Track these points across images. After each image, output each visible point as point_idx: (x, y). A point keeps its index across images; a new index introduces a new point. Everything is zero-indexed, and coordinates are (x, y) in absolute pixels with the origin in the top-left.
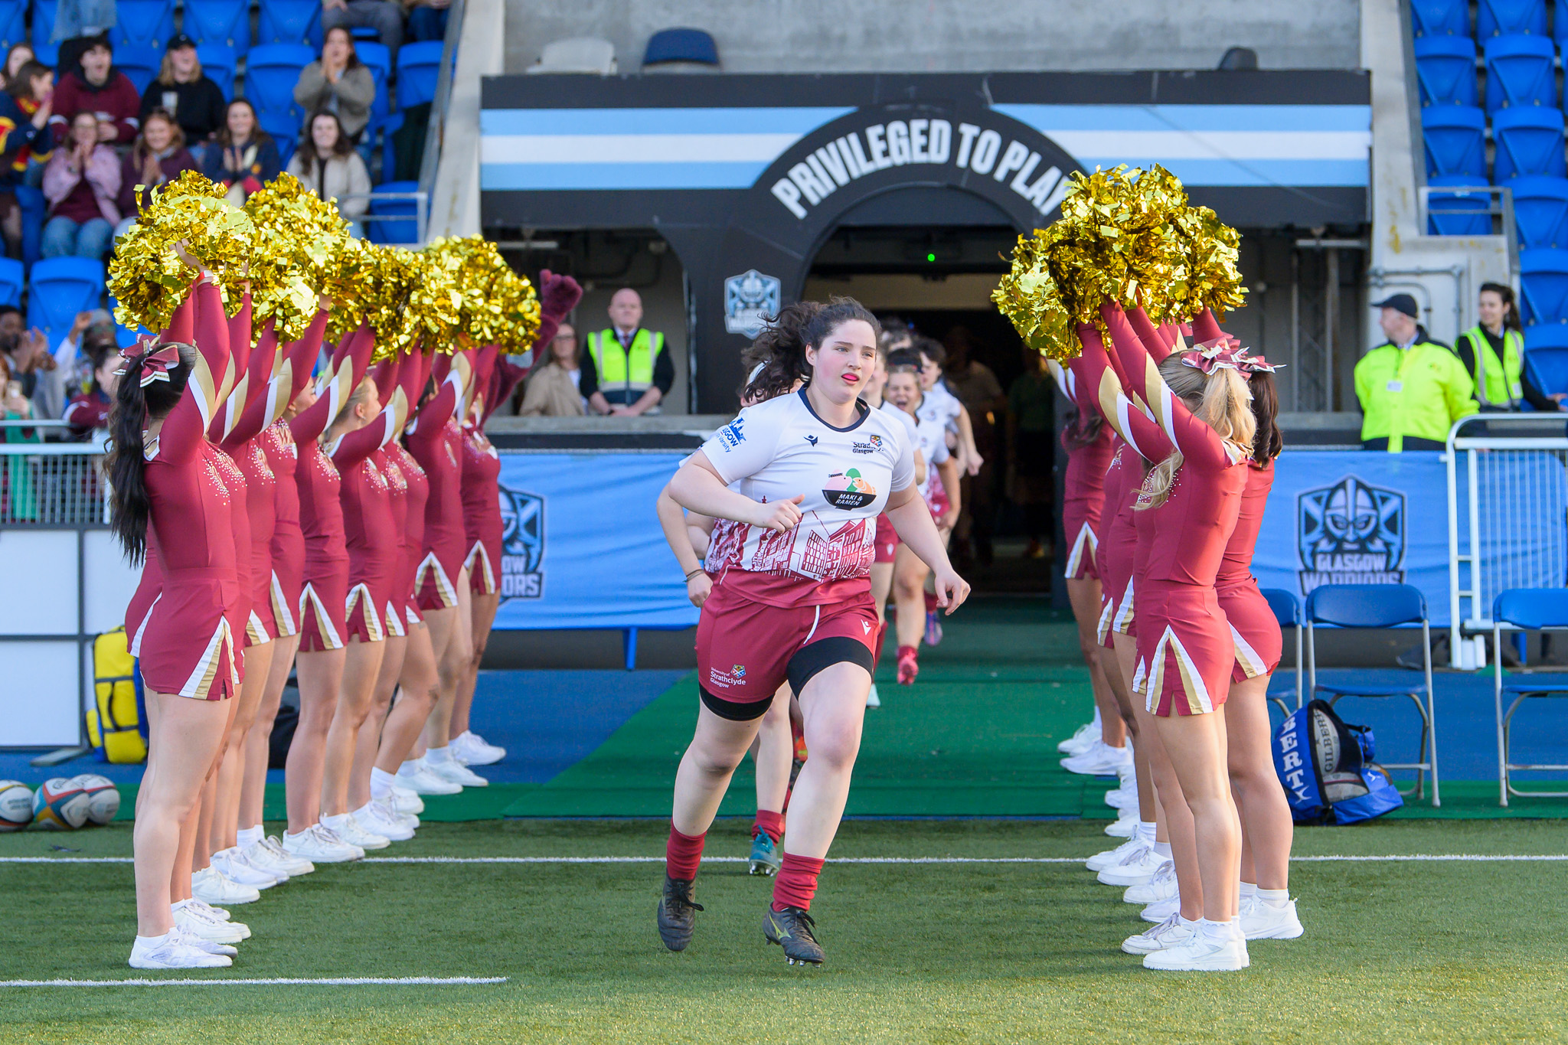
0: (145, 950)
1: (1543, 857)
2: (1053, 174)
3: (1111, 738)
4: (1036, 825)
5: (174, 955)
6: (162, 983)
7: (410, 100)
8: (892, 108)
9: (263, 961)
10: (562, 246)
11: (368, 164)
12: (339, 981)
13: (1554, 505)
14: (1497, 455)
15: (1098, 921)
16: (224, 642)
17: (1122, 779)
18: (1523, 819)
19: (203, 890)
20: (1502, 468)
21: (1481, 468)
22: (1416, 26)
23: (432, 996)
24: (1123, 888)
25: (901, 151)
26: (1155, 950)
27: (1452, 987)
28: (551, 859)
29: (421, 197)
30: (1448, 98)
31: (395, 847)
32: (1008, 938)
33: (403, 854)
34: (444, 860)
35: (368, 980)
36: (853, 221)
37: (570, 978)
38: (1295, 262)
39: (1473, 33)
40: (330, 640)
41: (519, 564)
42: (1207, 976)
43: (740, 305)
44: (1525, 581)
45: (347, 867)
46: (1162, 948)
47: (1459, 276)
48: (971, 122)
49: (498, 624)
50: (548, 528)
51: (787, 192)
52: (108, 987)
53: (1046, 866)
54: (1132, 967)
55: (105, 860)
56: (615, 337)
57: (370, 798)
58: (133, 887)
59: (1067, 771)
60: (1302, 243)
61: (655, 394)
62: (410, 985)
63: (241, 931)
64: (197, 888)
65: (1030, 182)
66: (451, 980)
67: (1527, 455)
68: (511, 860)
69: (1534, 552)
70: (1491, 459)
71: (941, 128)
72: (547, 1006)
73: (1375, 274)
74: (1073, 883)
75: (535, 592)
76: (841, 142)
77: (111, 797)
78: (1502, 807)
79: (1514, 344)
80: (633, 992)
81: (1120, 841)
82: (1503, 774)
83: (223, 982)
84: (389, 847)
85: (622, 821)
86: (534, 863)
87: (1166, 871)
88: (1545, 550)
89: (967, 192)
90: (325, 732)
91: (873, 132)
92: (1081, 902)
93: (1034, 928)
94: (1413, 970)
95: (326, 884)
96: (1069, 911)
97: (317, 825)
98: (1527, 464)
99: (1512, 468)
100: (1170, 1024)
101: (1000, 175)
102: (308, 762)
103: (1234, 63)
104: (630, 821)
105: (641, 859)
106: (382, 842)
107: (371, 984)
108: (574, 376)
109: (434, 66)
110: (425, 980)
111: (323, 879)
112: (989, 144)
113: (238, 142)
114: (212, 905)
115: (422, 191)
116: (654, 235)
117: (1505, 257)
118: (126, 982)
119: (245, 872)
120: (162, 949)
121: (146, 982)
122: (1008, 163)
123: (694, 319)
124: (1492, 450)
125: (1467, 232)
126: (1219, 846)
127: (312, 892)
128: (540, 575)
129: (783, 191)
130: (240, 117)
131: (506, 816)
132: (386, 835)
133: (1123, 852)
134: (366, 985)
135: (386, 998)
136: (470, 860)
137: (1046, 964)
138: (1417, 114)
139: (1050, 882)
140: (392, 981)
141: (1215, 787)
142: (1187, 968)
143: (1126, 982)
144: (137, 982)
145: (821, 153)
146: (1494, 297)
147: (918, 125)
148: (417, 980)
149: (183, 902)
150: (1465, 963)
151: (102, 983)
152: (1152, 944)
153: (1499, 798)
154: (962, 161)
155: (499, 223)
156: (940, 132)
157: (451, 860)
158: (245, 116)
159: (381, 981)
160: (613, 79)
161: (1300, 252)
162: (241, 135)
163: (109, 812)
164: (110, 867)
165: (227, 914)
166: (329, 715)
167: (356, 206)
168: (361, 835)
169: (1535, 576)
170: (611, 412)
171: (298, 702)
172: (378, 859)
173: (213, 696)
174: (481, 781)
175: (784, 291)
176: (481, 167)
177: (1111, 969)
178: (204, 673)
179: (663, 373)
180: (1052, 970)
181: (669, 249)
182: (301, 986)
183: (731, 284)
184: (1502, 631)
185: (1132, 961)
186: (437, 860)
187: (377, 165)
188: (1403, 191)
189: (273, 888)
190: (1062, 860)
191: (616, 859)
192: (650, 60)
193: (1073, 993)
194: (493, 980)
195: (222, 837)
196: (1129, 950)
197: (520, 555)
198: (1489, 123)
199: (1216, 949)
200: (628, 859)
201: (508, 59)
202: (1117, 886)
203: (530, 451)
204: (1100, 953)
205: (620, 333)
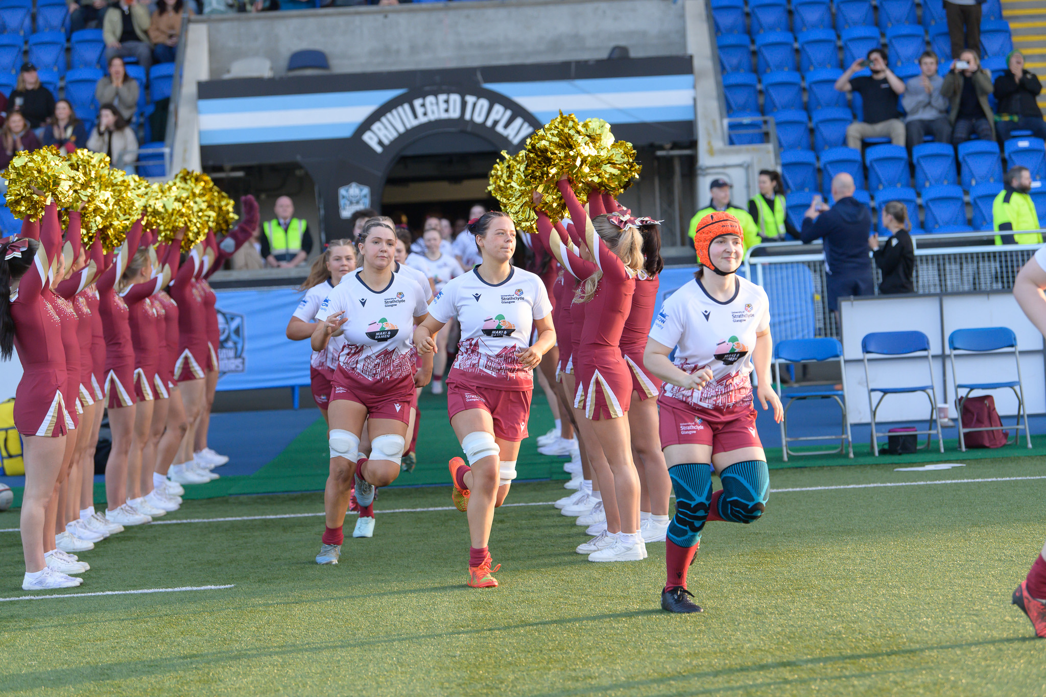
0: (31, 580)
1: (808, 489)
2: (519, 121)
3: (566, 435)
4: (526, 485)
5: (47, 581)
6: (41, 597)
7: (158, 95)
8: (427, 88)
9: (97, 582)
10: (247, 174)
11: (136, 133)
12: (140, 591)
13: (806, 292)
14: (773, 266)
15: (562, 537)
16: (60, 404)
17: (573, 456)
18: (797, 468)
19: (62, 544)
20: (776, 273)
21: (764, 274)
22: (716, 30)
23: (193, 597)
24: (576, 517)
25: (433, 112)
26: (595, 551)
27: (762, 563)
28: (257, 517)
29: (166, 150)
30: (736, 69)
31: (169, 515)
32: (513, 549)
33: (174, 518)
34: (196, 520)
35: (156, 590)
36: (409, 152)
37: (270, 583)
38: (656, 163)
39: (749, 32)
40: (125, 401)
41: (231, 353)
42: (624, 564)
43: (348, 203)
44: (792, 336)
45: (143, 527)
46: (598, 550)
47: (747, 167)
48: (472, 94)
49: (219, 387)
50: (246, 332)
51: (371, 138)
52: (11, 601)
53: (532, 508)
54: (582, 561)
55: (7, 530)
56: (279, 224)
57: (153, 488)
58: (21, 545)
59: (541, 454)
60: (660, 153)
61: (303, 255)
62: (180, 592)
63: (83, 567)
64: (59, 543)
65: (506, 126)
66: (203, 588)
67: (790, 266)
68: (234, 519)
69: (796, 319)
70: (770, 269)
71: (455, 98)
72: (257, 599)
73: (701, 168)
74: (548, 516)
75: (241, 368)
76: (400, 109)
77: (9, 495)
78: (784, 462)
79: (780, 203)
80: (305, 589)
81: (573, 491)
82: (784, 443)
83: (75, 595)
84: (165, 515)
85: (295, 494)
86: (247, 520)
87: (599, 507)
88: (802, 317)
89: (472, 134)
90: (126, 452)
91: (417, 103)
92: (553, 526)
93: (527, 542)
94: (738, 555)
95: (131, 538)
96: (546, 532)
97: (123, 506)
98: (790, 271)
99: (781, 273)
100: (605, 592)
101: (489, 123)
102: (118, 470)
103: (616, 55)
104: (299, 494)
105: (306, 515)
106: (161, 512)
107: (158, 592)
108: (257, 247)
109: (170, 77)
110: (189, 588)
111: (129, 534)
112: (482, 107)
113: (62, 124)
114: (68, 553)
115: (166, 146)
116: (297, 166)
117: (772, 156)
118: (21, 598)
119: (86, 533)
120: (40, 579)
121: (32, 597)
122: (493, 116)
123: (322, 212)
124: (770, 264)
125: (751, 142)
126: (627, 491)
127: (123, 542)
128: (243, 359)
129: (369, 138)
130: (62, 110)
131: (230, 495)
132: (163, 509)
133: (575, 497)
134: (155, 593)
135: (166, 600)
136: (211, 520)
137: (534, 562)
138: (720, 78)
139: (535, 516)
140: (170, 590)
141: (625, 459)
142: (613, 560)
143: (579, 570)
144: (27, 598)
145: (389, 115)
146: (766, 178)
147: (442, 97)
148: (184, 589)
149: (51, 552)
150: (767, 550)
151: (8, 599)
152: (593, 547)
153: (782, 457)
154: (468, 116)
155: (211, 163)
156: (455, 102)
157: (201, 520)
158: (64, 108)
159: (164, 590)
160: (271, 80)
161: (658, 158)
162: (63, 119)
163: (8, 503)
164: (10, 534)
165: (76, 557)
166: (128, 443)
167: (129, 158)
168: (149, 509)
169: (797, 332)
170: (279, 266)
171: (111, 437)
172: (160, 522)
173: (55, 435)
174: (215, 476)
175: (372, 193)
176: (201, 133)
177: (571, 563)
178: (49, 422)
179: (307, 243)
180: (538, 565)
181: (307, 174)
182: (119, 595)
183: (342, 191)
184: (780, 365)
185: (582, 558)
186: (193, 521)
187: (141, 134)
188: (714, 122)
189: (101, 541)
190: (541, 503)
191: (292, 516)
192: (291, 68)
193: (550, 577)
194: (227, 586)
195: (71, 514)
196: (581, 552)
197: (231, 348)
198: (760, 81)
199: (629, 549)
200: (299, 515)
201: (212, 71)
202: (572, 517)
203: (233, 289)
204: (564, 554)
205: (282, 221)
